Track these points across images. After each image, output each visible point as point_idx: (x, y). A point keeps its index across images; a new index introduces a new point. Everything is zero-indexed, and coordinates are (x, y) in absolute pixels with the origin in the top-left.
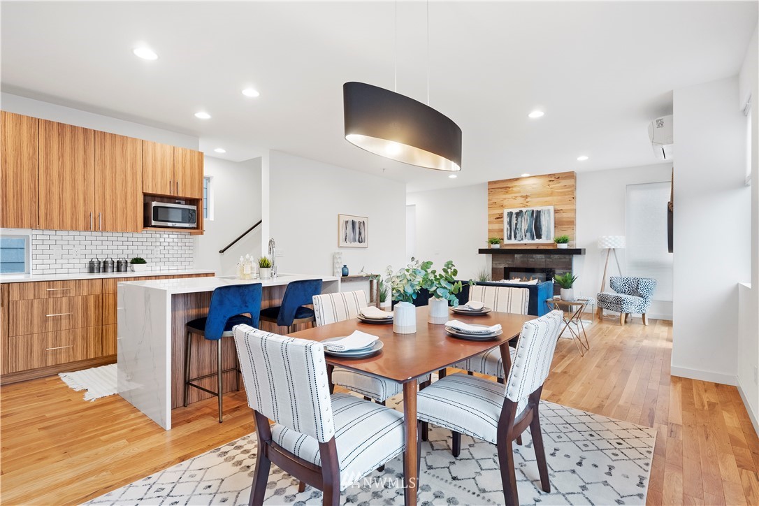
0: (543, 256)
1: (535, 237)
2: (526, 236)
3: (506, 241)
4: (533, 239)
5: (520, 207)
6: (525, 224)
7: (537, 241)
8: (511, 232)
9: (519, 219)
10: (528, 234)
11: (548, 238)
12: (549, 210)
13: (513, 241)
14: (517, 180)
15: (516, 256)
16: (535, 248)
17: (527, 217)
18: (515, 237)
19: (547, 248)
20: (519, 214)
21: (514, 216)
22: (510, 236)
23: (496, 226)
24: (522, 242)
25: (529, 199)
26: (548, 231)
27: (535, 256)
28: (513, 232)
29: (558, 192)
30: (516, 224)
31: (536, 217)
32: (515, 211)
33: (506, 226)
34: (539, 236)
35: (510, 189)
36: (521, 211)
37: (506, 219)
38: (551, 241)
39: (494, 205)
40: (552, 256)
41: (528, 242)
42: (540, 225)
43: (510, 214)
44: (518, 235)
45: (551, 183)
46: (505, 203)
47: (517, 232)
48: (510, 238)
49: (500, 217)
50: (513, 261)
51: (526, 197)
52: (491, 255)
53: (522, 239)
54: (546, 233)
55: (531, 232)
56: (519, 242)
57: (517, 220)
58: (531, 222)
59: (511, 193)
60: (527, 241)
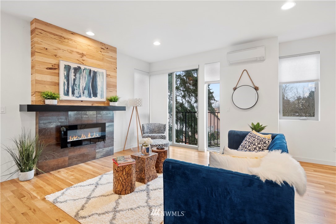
0: (95, 112)
1: (92, 95)
2: (83, 93)
3: (62, 97)
4: (90, 97)
5: (79, 64)
6: (83, 81)
7: (93, 99)
8: (68, 88)
9: (78, 75)
10: (86, 92)
11: (102, 96)
12: (103, 73)
13: (70, 97)
14: (73, 33)
15: (70, 113)
16: (90, 105)
17: (85, 74)
18: (73, 93)
19: (100, 105)
20: (77, 70)
21: (72, 71)
22: (68, 91)
23: (48, 78)
24: (80, 99)
25: (84, 58)
26: (102, 91)
27: (88, 113)
28: (71, 89)
29: (107, 60)
30: (74, 80)
31: (93, 76)
32: (73, 65)
33: (62, 80)
34: (95, 95)
35: (66, 40)
36: (79, 68)
37: (62, 72)
38: (104, 100)
39: (44, 52)
40: (101, 112)
41: (86, 99)
42: (96, 85)
43: (68, 68)
44: (76, 92)
45: (102, 50)
46: (60, 53)
47: (75, 88)
48: (67, 94)
49: (55, 68)
50: (66, 119)
51: (83, 55)
52: (35, 112)
53: (80, 96)
54: (100, 92)
55: (89, 90)
56: (77, 99)
57: (75, 76)
58: (89, 80)
59: (67, 45)
60: (84, 98)
